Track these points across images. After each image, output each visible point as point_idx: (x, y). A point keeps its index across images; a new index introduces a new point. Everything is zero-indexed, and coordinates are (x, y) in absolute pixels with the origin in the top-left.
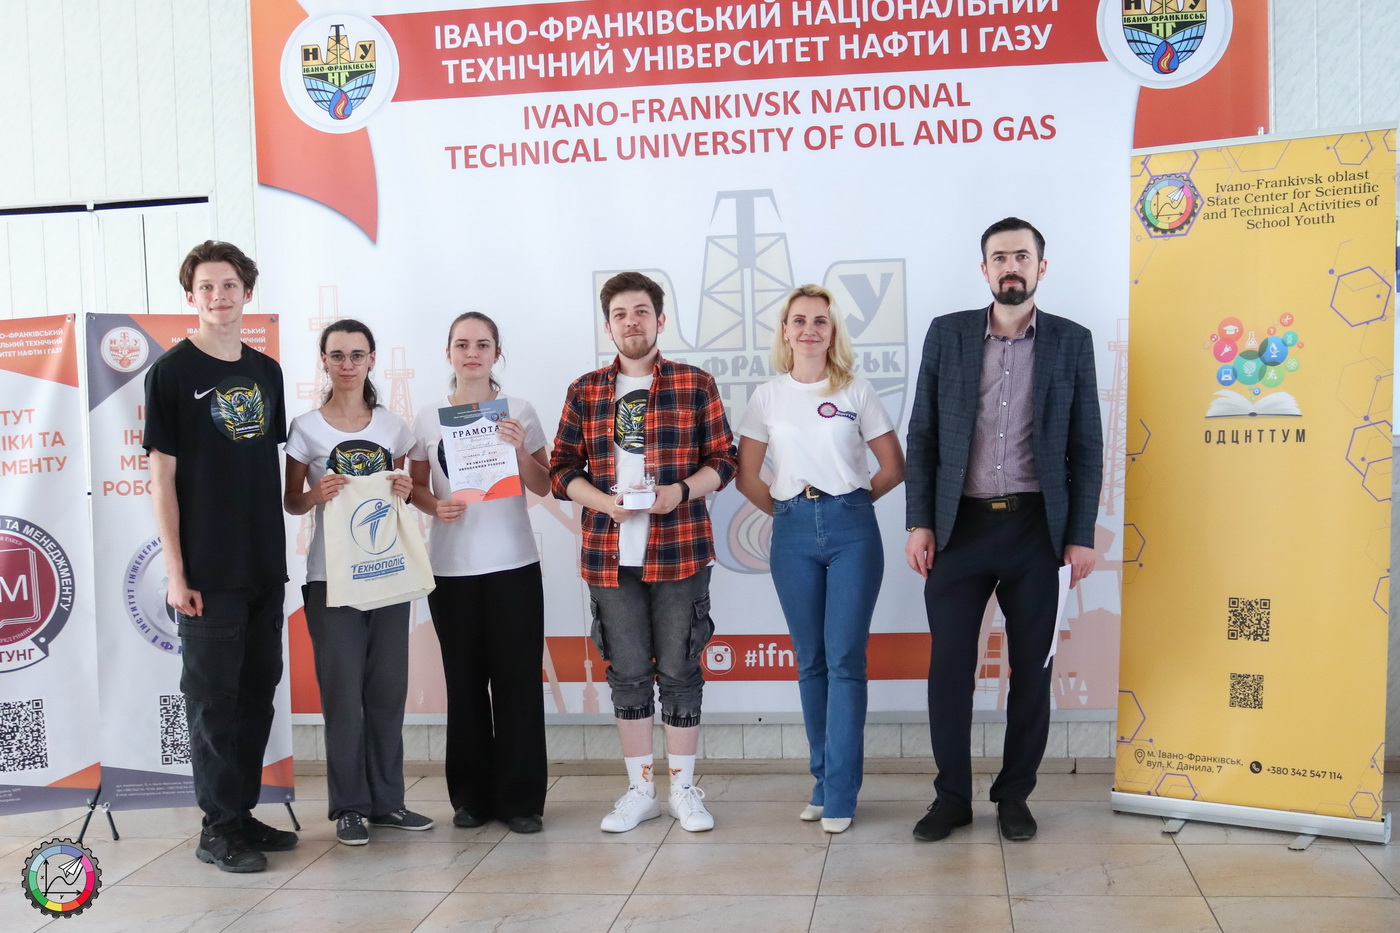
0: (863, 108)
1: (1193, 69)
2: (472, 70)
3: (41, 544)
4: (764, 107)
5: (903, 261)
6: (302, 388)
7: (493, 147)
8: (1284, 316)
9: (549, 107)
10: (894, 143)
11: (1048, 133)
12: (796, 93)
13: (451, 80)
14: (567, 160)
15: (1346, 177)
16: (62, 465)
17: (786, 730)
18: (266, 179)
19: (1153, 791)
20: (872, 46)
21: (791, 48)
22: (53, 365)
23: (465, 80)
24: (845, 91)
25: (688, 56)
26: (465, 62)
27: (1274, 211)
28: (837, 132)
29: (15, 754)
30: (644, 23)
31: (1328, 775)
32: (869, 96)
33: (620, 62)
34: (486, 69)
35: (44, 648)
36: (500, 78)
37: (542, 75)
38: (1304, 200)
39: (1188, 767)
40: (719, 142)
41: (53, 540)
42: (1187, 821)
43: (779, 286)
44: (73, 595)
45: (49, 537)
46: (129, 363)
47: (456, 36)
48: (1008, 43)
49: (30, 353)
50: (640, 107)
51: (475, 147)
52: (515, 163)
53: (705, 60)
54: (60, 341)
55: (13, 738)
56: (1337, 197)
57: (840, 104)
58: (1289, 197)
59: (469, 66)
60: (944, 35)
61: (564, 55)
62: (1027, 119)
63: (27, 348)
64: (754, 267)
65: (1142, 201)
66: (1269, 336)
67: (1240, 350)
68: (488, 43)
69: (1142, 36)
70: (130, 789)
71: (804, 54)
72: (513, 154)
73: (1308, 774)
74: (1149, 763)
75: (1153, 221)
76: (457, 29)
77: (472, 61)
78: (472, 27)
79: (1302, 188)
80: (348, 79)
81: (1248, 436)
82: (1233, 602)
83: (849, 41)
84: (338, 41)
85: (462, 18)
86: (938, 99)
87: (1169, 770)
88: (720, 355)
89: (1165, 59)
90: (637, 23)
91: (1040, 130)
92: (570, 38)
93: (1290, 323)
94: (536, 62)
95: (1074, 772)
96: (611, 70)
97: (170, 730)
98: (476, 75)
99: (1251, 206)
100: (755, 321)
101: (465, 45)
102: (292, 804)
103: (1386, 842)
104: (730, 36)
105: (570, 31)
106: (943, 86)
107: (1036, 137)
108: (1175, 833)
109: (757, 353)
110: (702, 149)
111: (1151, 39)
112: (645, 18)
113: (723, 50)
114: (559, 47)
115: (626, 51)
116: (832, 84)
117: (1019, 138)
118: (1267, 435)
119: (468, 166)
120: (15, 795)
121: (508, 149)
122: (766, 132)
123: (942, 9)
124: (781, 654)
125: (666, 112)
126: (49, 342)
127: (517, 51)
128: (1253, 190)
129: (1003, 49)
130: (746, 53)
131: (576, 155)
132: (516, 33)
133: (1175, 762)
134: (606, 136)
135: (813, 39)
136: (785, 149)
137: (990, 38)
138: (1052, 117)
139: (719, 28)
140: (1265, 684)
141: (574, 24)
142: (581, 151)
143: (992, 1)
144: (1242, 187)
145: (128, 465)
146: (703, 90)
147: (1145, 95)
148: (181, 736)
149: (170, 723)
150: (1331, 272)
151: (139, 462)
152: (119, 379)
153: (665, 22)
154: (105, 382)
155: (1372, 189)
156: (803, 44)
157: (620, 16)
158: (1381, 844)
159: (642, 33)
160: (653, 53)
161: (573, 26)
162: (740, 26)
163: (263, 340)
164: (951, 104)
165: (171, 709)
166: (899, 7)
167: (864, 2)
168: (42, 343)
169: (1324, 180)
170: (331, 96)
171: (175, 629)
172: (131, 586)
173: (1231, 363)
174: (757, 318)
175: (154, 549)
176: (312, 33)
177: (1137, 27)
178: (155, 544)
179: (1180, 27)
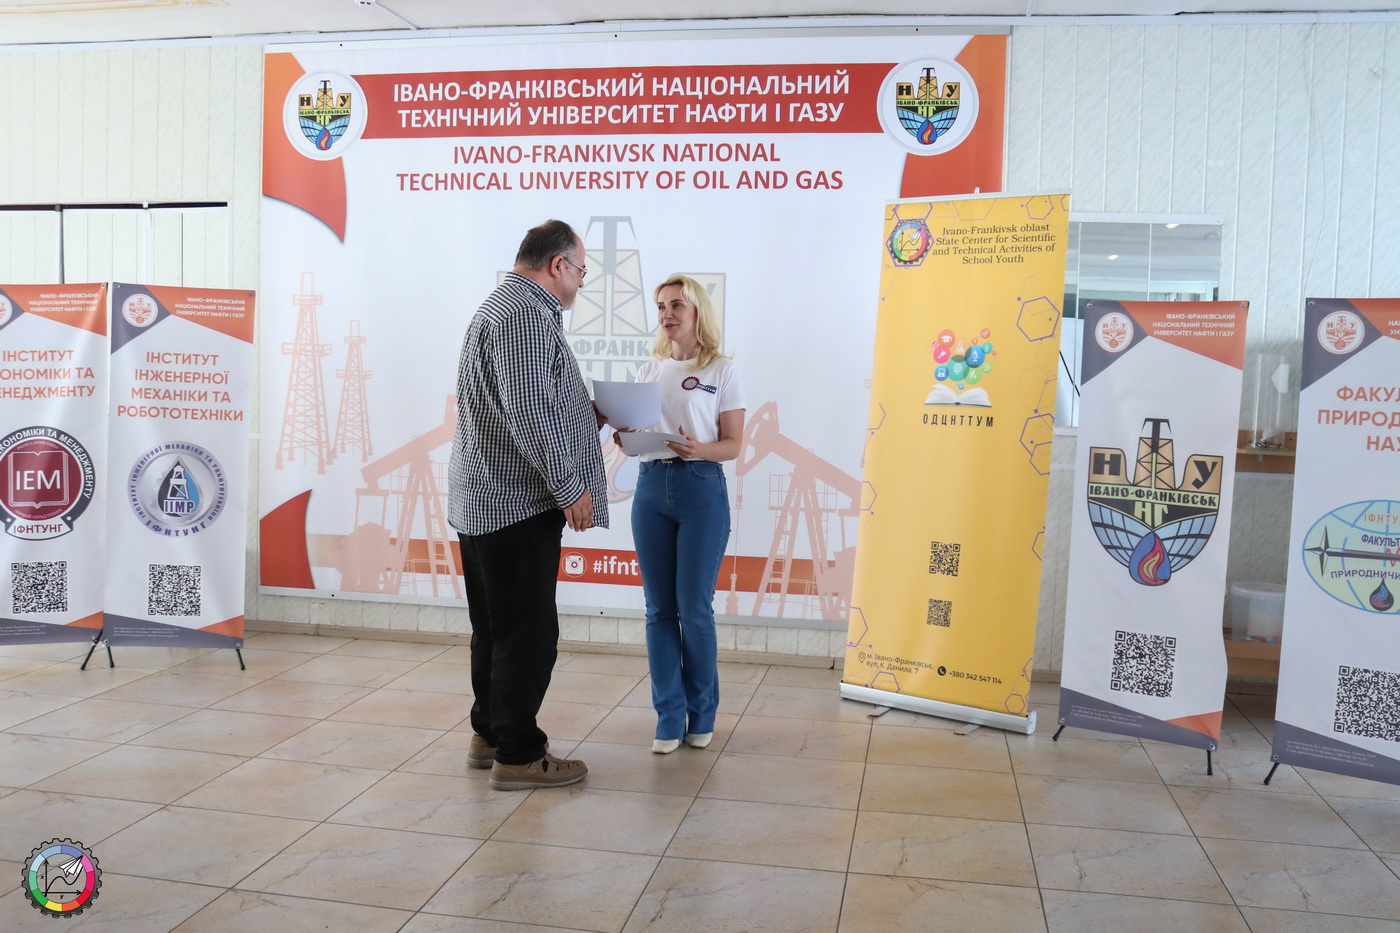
0: (700, 159)
2: (419, 118)
3: (72, 449)
4: (628, 155)
5: (724, 275)
6: (286, 346)
7: (431, 175)
8: (984, 331)
9: (472, 148)
10: (722, 186)
11: (836, 184)
12: (652, 146)
13: (404, 125)
14: (483, 188)
15: (1033, 228)
16: (91, 392)
17: (621, 622)
18: (268, 192)
19: (869, 684)
20: (710, 113)
21: (650, 112)
22: (89, 319)
23: (414, 125)
24: (688, 146)
25: (575, 115)
26: (414, 112)
27: (982, 251)
28: (681, 176)
29: (44, 600)
30: (544, 89)
31: (992, 680)
32: (706, 150)
33: (526, 116)
34: (429, 118)
35: (70, 524)
36: (439, 125)
37: (469, 124)
38: (1003, 244)
39: (895, 668)
40: (594, 179)
41: (81, 446)
42: (889, 708)
43: (633, 290)
44: (93, 487)
45: (78, 444)
46: (143, 321)
47: (409, 92)
48: (810, 116)
49: (74, 309)
50: (538, 151)
51: (418, 175)
52: (446, 189)
53: (587, 118)
54: (95, 302)
55: (43, 588)
56: (1026, 243)
57: (684, 156)
58: (993, 241)
59: (417, 115)
60: (764, 108)
61: (486, 110)
62: (822, 173)
63: (71, 306)
64: (614, 274)
65: (891, 238)
66: (972, 345)
67: (952, 355)
68: (432, 99)
69: (911, 115)
70: (123, 631)
71: (659, 117)
72: (445, 181)
73: (978, 678)
74: (868, 663)
75: (898, 254)
76: (410, 87)
77: (420, 111)
78: (421, 86)
79: (1003, 235)
80: (330, 121)
81: (953, 420)
82: (935, 545)
83: (693, 109)
84: (325, 92)
85: (414, 79)
86: (756, 155)
87: (882, 669)
88: (587, 338)
89: (927, 133)
90: (539, 89)
91: (831, 182)
92: (490, 97)
93: (988, 336)
94: (465, 114)
95: (832, 668)
96: (519, 123)
97: (156, 590)
98: (421, 122)
99: (966, 246)
100: (613, 315)
101: (415, 100)
102: (241, 651)
103: (1029, 733)
104: (606, 101)
105: (491, 92)
106: (760, 146)
107: (827, 187)
108: (879, 716)
109: (614, 338)
110: (581, 184)
111: (917, 118)
112: (545, 85)
113: (601, 112)
114: (482, 104)
115: (530, 109)
116: (679, 140)
117: (815, 187)
119: (412, 188)
120: (42, 630)
121: (441, 178)
122: (628, 174)
123: (763, 89)
124: (620, 564)
125: (557, 155)
126: (88, 302)
127: (452, 105)
128: (969, 234)
129: (806, 120)
130: (617, 114)
131: (490, 184)
132: (452, 91)
133: (886, 663)
134: (512, 171)
135: (667, 106)
136: (642, 187)
137: (797, 111)
138: (840, 173)
139: (599, 95)
140: (953, 608)
141: (494, 87)
142: (494, 181)
143: (800, 84)
144: (962, 232)
145: (137, 394)
146: (585, 140)
147: (911, 160)
148: (163, 595)
149: (156, 585)
150: (1019, 299)
151: (145, 393)
152: (134, 332)
153: (560, 89)
154: (125, 333)
155: (1050, 238)
156: (659, 110)
157: (528, 83)
158: (1025, 734)
159: (542, 96)
160: (551, 111)
161: (493, 89)
162: (614, 94)
163: (243, 309)
164: (766, 159)
165: (157, 575)
166: (731, 85)
167: (706, 79)
168: (83, 302)
169: (1018, 229)
170: (318, 132)
171: (163, 516)
172: (134, 484)
173: (945, 364)
174: (615, 312)
175: (152, 457)
176: (307, 86)
177: (907, 109)
178: (152, 453)
179: (939, 110)
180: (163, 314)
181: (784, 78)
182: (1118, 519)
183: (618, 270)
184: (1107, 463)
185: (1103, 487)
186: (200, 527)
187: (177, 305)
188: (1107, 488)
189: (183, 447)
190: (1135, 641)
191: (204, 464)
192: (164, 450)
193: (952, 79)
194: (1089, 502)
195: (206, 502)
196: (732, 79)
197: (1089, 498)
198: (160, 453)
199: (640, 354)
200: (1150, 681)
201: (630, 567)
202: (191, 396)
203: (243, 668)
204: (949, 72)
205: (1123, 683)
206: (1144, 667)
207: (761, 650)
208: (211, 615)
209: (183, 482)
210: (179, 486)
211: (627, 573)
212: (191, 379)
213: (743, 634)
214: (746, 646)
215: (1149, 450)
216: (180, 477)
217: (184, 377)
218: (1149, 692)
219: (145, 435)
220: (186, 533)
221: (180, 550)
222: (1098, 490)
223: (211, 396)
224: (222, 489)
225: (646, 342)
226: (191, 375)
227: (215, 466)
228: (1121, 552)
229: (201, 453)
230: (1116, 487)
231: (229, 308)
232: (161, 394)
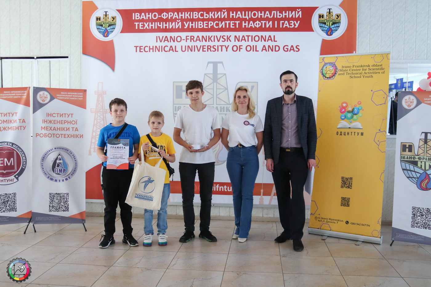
0: (248, 41)
1: (337, 35)
2: (142, 26)
3: (18, 150)
4: (222, 39)
5: (257, 82)
6: (92, 110)
7: (147, 47)
8: (359, 102)
9: (163, 37)
10: (256, 51)
11: (297, 50)
12: (230, 36)
13: (137, 28)
14: (167, 51)
15: (376, 66)
16: (24, 128)
17: (221, 208)
18: (85, 52)
19: (319, 228)
20: (251, 24)
21: (229, 24)
22: (23, 101)
23: (140, 28)
24: (243, 36)
25: (201, 25)
26: (140, 23)
27: (357, 74)
28: (241, 47)
29: (8, 208)
30: (190, 15)
31: (366, 225)
32: (250, 38)
33: (183, 25)
34: (146, 26)
35: (17, 178)
36: (150, 28)
37: (162, 28)
38: (365, 71)
39: (329, 222)
40: (209, 48)
41: (21, 149)
42: (328, 236)
43: (224, 88)
44: (26, 164)
45: (20, 148)
46: (45, 101)
47: (138, 16)
48: (288, 25)
49: (17, 97)
50: (188, 38)
51: (142, 46)
52: (153, 51)
53: (206, 26)
54: (25, 94)
55: (7, 203)
56: (374, 71)
57: (242, 40)
58: (361, 70)
59: (142, 24)
60: (271, 22)
61: (168, 23)
62: (292, 46)
63: (16, 96)
64: (217, 82)
65: (322, 69)
66: (354, 107)
68: (147, 18)
69: (324, 25)
70: (40, 218)
72: (153, 49)
73: (361, 225)
75: (325, 75)
76: (139, 14)
77: (143, 23)
78: (143, 14)
79: (365, 68)
80: (108, 26)
81: (348, 134)
82: (343, 178)
83: (245, 23)
84: (106, 15)
85: (140, 11)
86: (268, 40)
87: (324, 223)
89: (330, 32)
90: (188, 15)
91: (296, 49)
92: (169, 18)
93: (360, 104)
94: (160, 24)
96: (180, 27)
97: (52, 202)
99: (351, 72)
100: (217, 97)
101: (141, 19)
102: (85, 224)
104: (213, 20)
105: (170, 16)
106: (270, 36)
107: (294, 51)
108: (325, 240)
109: (217, 106)
110: (204, 50)
111: (326, 26)
112: (190, 13)
113: (211, 24)
114: (167, 20)
115: (185, 23)
116: (240, 34)
117: (290, 51)
118: (353, 133)
119: (140, 51)
120: (7, 219)
121: (151, 47)
122: (222, 46)
123: (271, 16)
124: (220, 187)
125: (195, 39)
126: (22, 94)
127: (155, 21)
128: (352, 68)
129: (286, 27)
130: (217, 25)
131: (170, 50)
132: (155, 16)
133: (325, 220)
134: (178, 45)
135: (236, 22)
136: (227, 51)
137: (283, 24)
138: (299, 46)
139: (210, 17)
140: (350, 200)
141: (171, 15)
142: (171, 49)
143: (284, 14)
144: (349, 67)
145: (43, 129)
146: (205, 34)
147: (324, 41)
148: (55, 204)
149: (52, 201)
150: (372, 91)
151: (46, 128)
152: (42, 105)
153: (196, 15)
154: (38, 106)
155: (383, 69)
156: (233, 23)
157: (183, 13)
158: (380, 244)
159: (189, 18)
160: (192, 23)
161: (170, 15)
162: (216, 17)
163: (82, 96)
164: (272, 41)
165: (52, 197)
166: (259, 14)
167: (250, 12)
168: (20, 94)
169: (371, 66)
170: (103, 31)
171: (54, 175)
172: (42, 163)
173: (344, 114)
174: (217, 96)
175: (49, 152)
176: (99, 13)
177: (322, 23)
178: (49, 151)
179: (333, 24)
180: (52, 99)
181: (278, 12)
182: (412, 167)
183: (218, 81)
184: (407, 148)
185: (406, 157)
186: (68, 178)
187: (57, 95)
188: (407, 157)
189: (61, 148)
190: (419, 210)
191: (69, 155)
192: (54, 150)
193: (338, 13)
194: (401, 162)
195: (70, 169)
196: (259, 12)
197: (401, 160)
198: (52, 151)
199: (227, 111)
200: (426, 224)
201: (224, 188)
202: (63, 129)
203: (86, 231)
204: (337, 10)
205: (416, 225)
206: (423, 219)
207: (272, 217)
208: (73, 211)
209: (61, 161)
210: (60, 163)
211: (223, 190)
212: (63, 123)
213: (265, 211)
214: (266, 215)
215: (424, 143)
216: (60, 160)
217: (61, 122)
218: (426, 228)
219: (47, 144)
220: (63, 181)
221: (61, 187)
222: (404, 158)
223: (71, 129)
224: (76, 164)
225: (229, 107)
226: (63, 121)
227: (73, 155)
228: (413, 179)
229: (68, 150)
230: (411, 156)
231: (77, 96)
232: (52, 129)
